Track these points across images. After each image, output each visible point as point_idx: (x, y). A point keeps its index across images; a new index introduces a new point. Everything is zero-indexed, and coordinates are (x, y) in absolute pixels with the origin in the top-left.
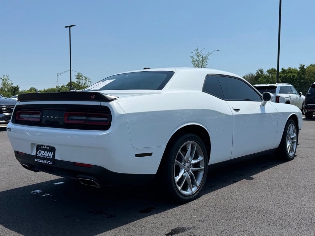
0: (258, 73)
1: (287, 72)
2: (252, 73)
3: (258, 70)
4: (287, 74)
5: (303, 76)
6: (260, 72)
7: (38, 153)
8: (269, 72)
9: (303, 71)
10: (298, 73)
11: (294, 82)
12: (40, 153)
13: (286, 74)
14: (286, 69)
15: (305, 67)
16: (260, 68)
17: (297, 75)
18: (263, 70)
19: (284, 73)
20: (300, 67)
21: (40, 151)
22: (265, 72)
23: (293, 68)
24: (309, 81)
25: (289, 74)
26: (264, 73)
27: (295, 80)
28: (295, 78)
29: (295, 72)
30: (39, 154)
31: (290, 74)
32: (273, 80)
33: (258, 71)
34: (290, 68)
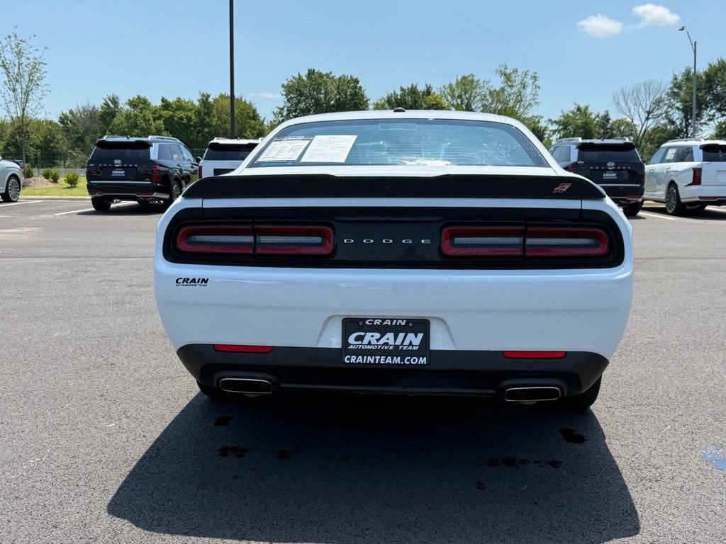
0: (106, 104)
1: (173, 108)
2: (91, 104)
3: (106, 97)
4: (174, 112)
5: (208, 120)
6: (112, 103)
7: (352, 341)
8: (133, 104)
9: (207, 109)
10: (198, 113)
11: (191, 131)
12: (360, 338)
13: (171, 113)
14: (171, 102)
15: (211, 100)
16: (111, 95)
17: (195, 115)
18: (117, 98)
19: (167, 109)
20: (200, 98)
21: (362, 333)
22: (124, 106)
23: (187, 101)
24: (222, 132)
25: (179, 112)
26: (120, 105)
27: (192, 126)
28: (192, 123)
29: (190, 110)
30: (359, 343)
31: (181, 114)
32: (146, 125)
33: (108, 100)
34: (180, 99)
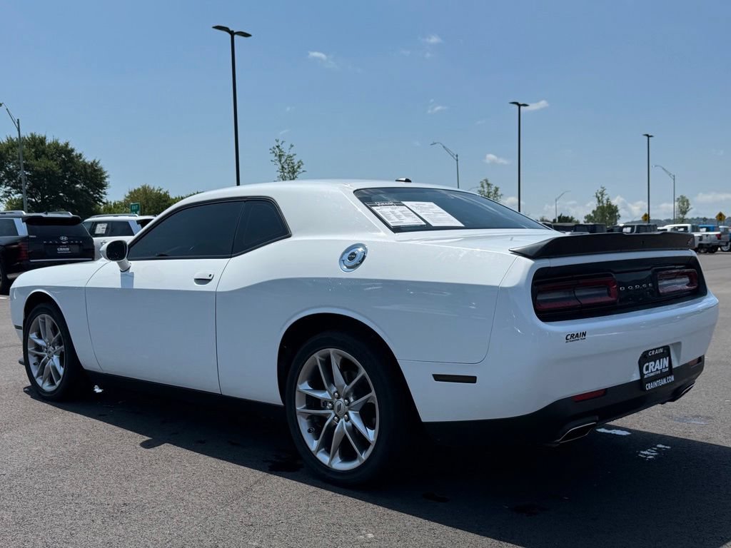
7: (645, 372)
12: (647, 369)
21: (647, 364)
30: (647, 372)
